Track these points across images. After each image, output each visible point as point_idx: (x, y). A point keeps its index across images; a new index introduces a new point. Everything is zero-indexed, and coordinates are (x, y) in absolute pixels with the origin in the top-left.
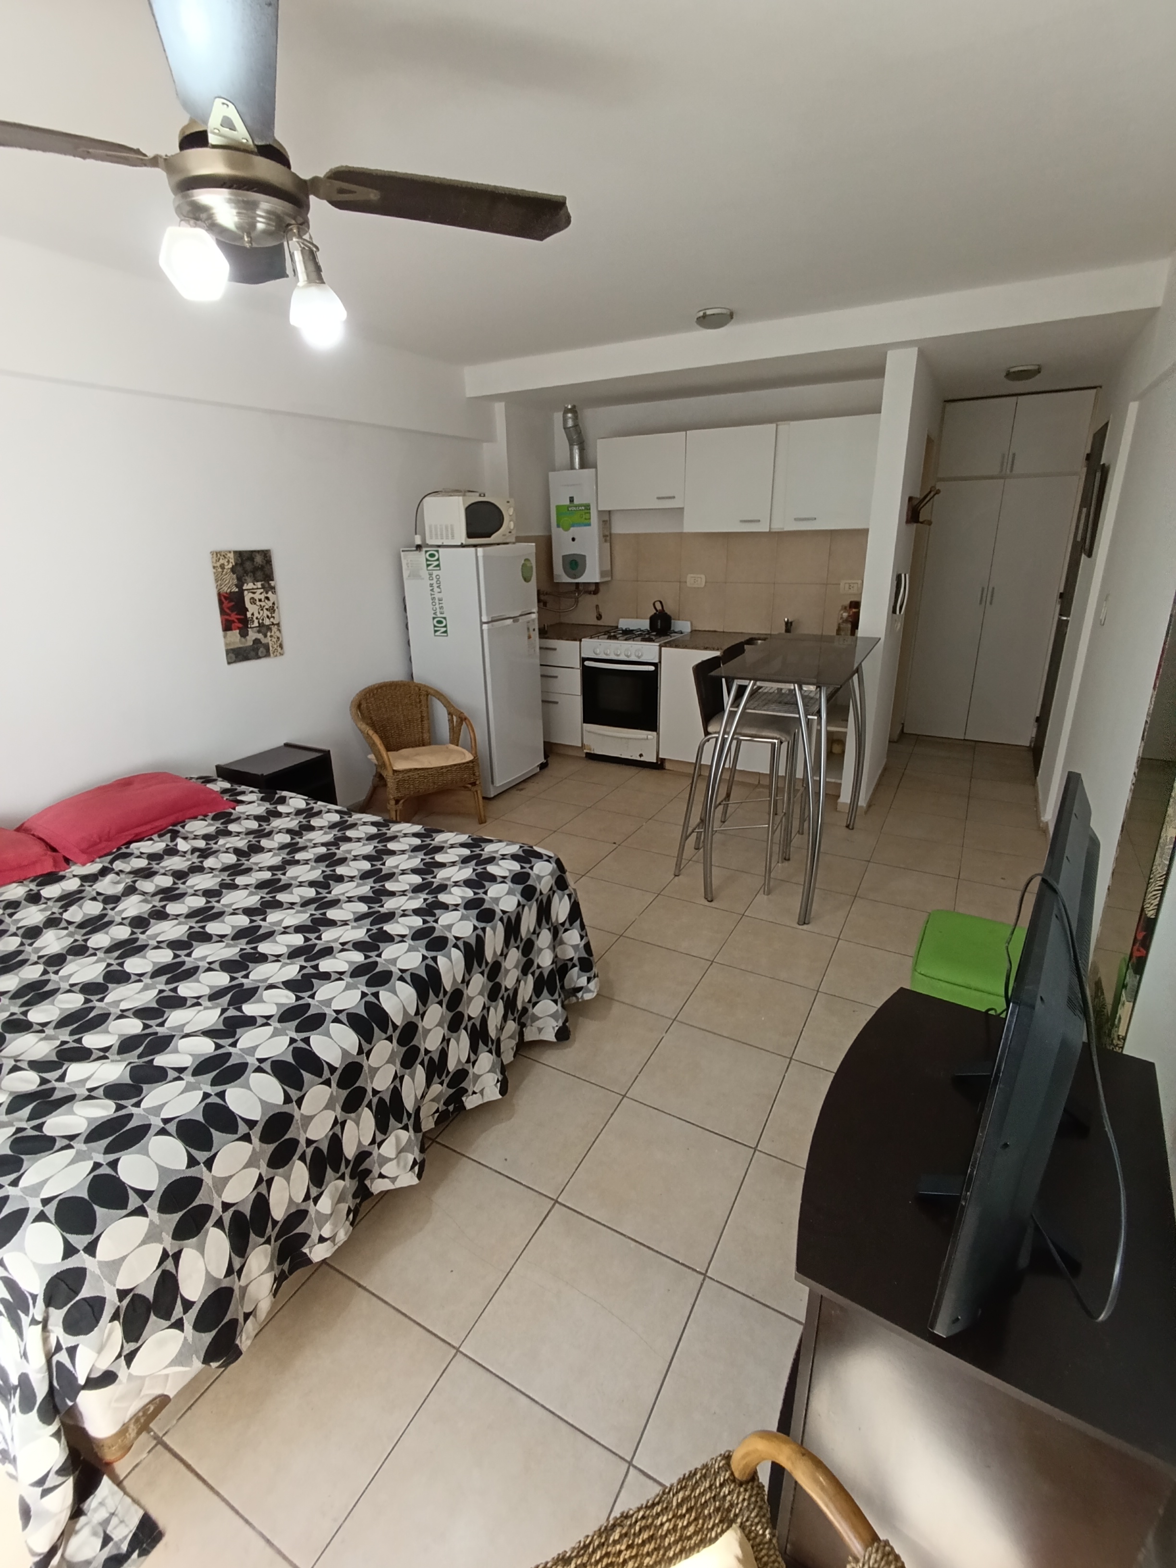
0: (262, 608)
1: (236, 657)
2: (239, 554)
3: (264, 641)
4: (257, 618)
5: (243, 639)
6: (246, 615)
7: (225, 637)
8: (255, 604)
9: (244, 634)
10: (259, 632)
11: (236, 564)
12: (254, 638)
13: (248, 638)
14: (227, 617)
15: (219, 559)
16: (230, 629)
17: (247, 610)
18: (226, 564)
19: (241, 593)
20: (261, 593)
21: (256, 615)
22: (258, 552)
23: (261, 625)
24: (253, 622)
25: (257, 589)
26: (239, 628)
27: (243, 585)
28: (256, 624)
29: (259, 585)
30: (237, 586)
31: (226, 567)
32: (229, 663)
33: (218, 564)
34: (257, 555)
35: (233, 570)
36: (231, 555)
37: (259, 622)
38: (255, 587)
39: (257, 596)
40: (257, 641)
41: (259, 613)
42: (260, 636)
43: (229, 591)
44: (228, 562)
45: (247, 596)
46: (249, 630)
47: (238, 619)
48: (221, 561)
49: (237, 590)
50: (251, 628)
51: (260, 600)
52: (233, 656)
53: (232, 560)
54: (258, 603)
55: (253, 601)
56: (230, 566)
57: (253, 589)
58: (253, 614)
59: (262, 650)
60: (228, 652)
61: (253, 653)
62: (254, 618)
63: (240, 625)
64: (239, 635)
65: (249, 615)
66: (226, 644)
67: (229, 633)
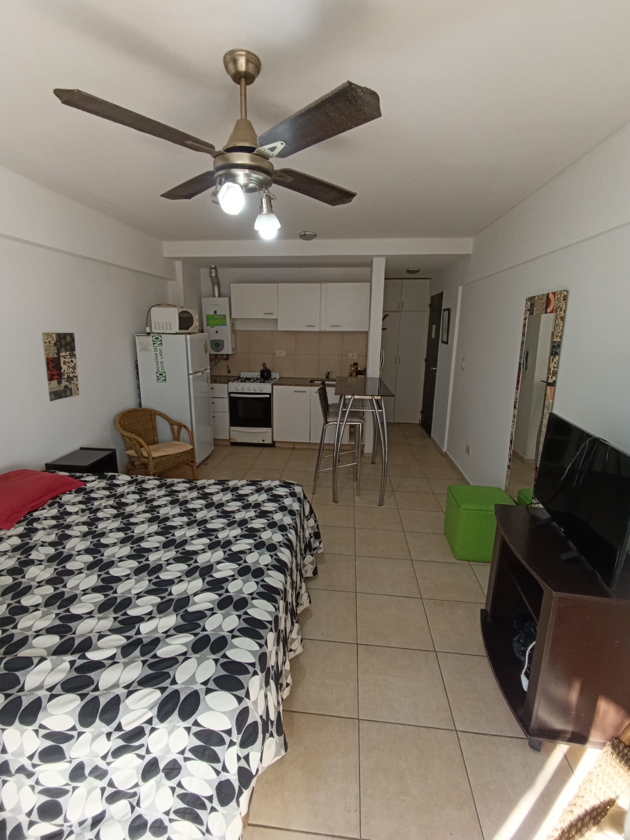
0: (69, 367)
1: (55, 396)
2: (59, 335)
3: (70, 386)
4: (66, 373)
5: (59, 386)
6: (61, 371)
7: (49, 384)
8: (66, 364)
9: (59, 383)
10: (67, 381)
11: (57, 341)
12: (64, 385)
13: (61, 384)
14: (51, 372)
15: (48, 338)
16: (53, 380)
17: (61, 368)
18: (52, 341)
19: (59, 357)
20: (69, 358)
21: (66, 371)
22: (68, 334)
23: (68, 377)
24: (64, 375)
25: (67, 356)
26: (57, 379)
27: (60, 354)
28: (66, 376)
29: (68, 353)
30: (57, 354)
31: (52, 343)
32: (51, 400)
33: (48, 341)
34: (68, 336)
35: (55, 344)
36: (54, 336)
37: (67, 376)
38: (66, 355)
39: (67, 360)
40: (66, 387)
41: (68, 370)
42: (68, 384)
43: (52, 357)
44: (53, 339)
45: (62, 360)
46: (62, 380)
47: (56, 373)
48: (49, 339)
49: (57, 356)
50: (63, 379)
51: (68, 363)
52: (53, 395)
53: (55, 339)
54: (67, 364)
55: (65, 363)
56: (54, 342)
57: (65, 356)
58: (64, 371)
59: (68, 392)
60: (51, 393)
61: (63, 394)
62: (65, 373)
63: (58, 377)
64: (57, 383)
65: (62, 371)
66: (50, 389)
67: (52, 382)
